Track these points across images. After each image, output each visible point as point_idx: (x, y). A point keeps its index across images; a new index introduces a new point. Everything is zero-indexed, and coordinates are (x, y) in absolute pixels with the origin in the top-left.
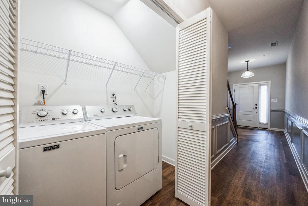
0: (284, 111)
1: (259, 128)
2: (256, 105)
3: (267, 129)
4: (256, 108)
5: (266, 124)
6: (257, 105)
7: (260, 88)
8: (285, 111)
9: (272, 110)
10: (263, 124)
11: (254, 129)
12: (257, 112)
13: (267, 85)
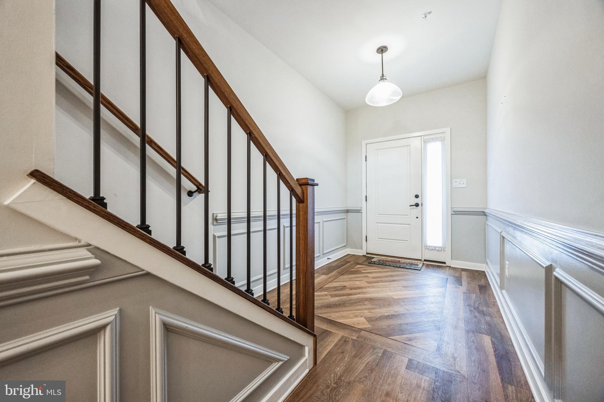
0: (484, 212)
1: (425, 260)
2: (417, 196)
3: (444, 263)
4: (417, 205)
5: (441, 250)
6: (420, 197)
7: (425, 147)
8: (486, 211)
9: (455, 210)
10: (434, 249)
11: (412, 264)
12: (420, 217)
13: (443, 140)
